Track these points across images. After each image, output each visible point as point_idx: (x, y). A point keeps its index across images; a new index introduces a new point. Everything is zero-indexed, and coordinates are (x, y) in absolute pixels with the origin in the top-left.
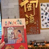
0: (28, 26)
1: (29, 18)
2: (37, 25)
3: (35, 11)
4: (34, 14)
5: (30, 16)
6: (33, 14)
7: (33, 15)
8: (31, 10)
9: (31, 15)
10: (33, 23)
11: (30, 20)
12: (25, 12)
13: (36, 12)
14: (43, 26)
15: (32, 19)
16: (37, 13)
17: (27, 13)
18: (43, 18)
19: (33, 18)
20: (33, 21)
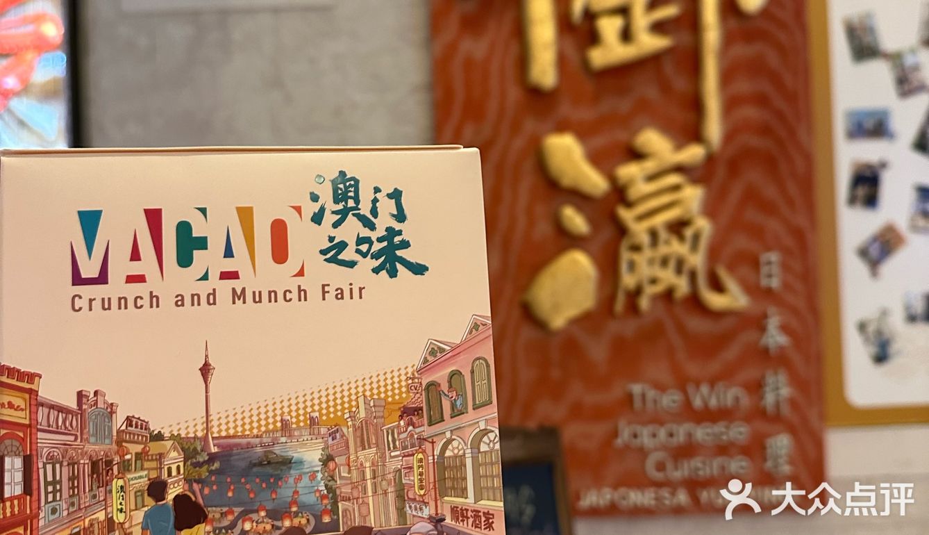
0: (598, 351)
1: (619, 194)
2: (775, 337)
3: (726, 77)
4: (714, 128)
5: (636, 155)
6: (694, 134)
7: (693, 153)
8: (648, 42)
9: (653, 140)
10: (695, 301)
11: (640, 231)
12: (535, 93)
13: (743, 86)
14: (881, 357)
15: (678, 227)
16: (761, 100)
17: (585, 114)
18: (871, 201)
19: (693, 196)
20: (697, 260)
